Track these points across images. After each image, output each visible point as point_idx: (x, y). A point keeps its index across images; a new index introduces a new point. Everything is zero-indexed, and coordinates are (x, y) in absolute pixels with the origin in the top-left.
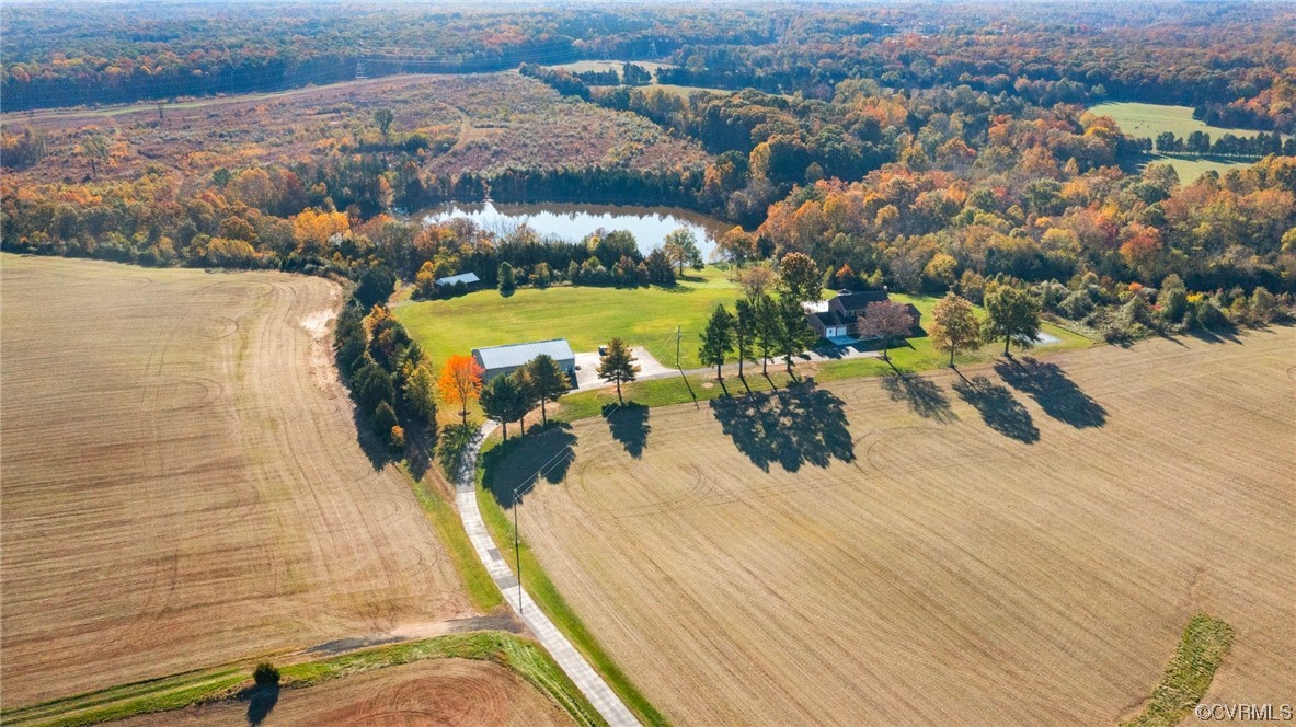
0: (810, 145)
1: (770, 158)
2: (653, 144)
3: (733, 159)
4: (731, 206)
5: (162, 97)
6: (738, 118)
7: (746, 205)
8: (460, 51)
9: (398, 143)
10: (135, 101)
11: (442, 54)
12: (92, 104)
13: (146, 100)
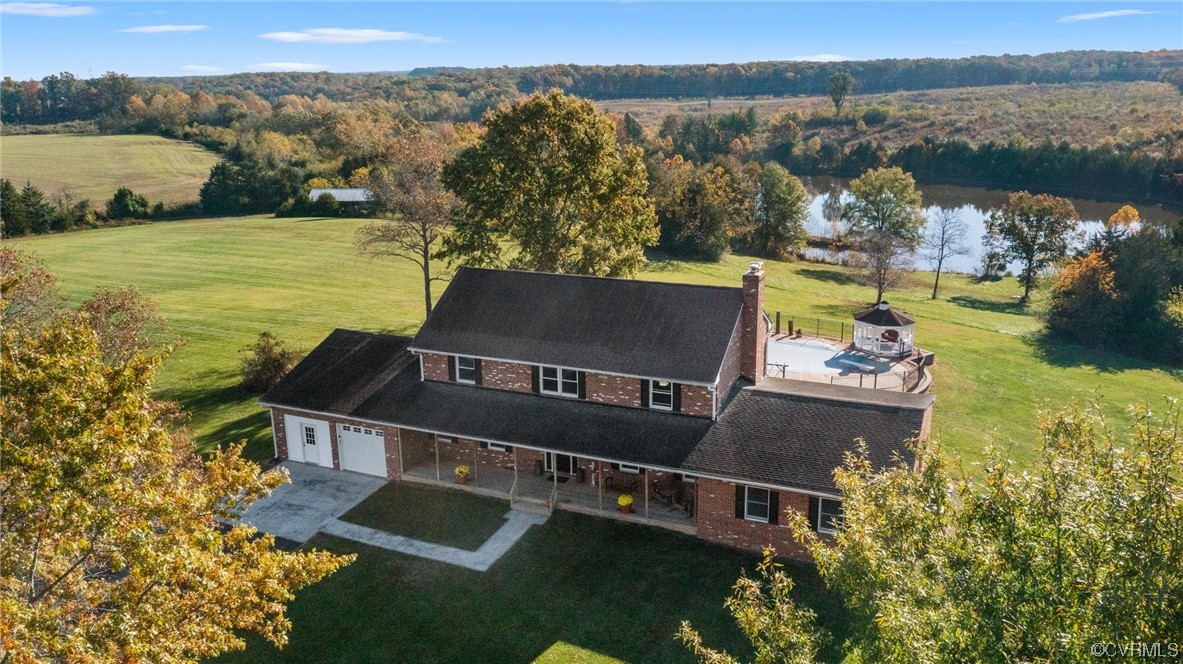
8: (1100, 63)
9: (851, 117)
10: (715, 97)
11: (1077, 66)
12: (676, 97)
13: (726, 97)
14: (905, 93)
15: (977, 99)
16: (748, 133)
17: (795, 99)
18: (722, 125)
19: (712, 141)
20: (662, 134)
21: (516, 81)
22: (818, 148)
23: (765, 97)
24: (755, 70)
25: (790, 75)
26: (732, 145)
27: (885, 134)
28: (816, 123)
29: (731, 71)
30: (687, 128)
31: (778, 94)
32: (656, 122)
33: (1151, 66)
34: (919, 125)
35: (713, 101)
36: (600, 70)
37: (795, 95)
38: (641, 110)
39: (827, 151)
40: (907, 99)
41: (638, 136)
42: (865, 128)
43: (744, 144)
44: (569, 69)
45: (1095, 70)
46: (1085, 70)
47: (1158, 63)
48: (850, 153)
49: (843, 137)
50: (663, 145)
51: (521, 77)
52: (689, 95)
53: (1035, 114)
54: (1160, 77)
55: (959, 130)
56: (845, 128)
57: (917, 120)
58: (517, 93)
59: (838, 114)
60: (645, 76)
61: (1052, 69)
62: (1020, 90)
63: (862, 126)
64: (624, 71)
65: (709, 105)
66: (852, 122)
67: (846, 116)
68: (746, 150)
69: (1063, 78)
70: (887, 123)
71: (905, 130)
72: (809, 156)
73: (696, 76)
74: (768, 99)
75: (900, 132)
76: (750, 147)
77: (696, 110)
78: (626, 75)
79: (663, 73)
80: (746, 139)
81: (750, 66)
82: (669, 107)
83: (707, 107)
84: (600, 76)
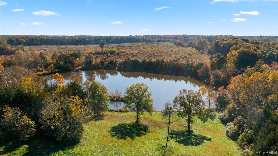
0: (259, 52)
1: (237, 58)
2: (192, 55)
3: (218, 57)
4: (212, 77)
5: (75, 45)
6: (226, 44)
7: (220, 77)
8: (157, 38)
9: (106, 52)
10: (68, 45)
11: (152, 39)
12: (57, 45)
13: (70, 45)
14: (116, 45)
15: (133, 46)
16: (79, 58)
17: (89, 46)
18: (71, 55)
19: (68, 60)
20: (52, 58)
21: (7, 40)
22: (99, 62)
23: (81, 45)
24: (78, 38)
25: (87, 39)
26: (74, 62)
27: (116, 57)
28: (97, 53)
29: (71, 38)
30: (60, 57)
31: (84, 44)
32: (51, 53)
33: (167, 39)
34: (124, 54)
35: (67, 46)
36: (34, 37)
37: (89, 44)
38: (47, 49)
39: (102, 63)
40: (117, 46)
41: (45, 59)
42: (110, 55)
43: (78, 61)
44: (24, 37)
45: (156, 40)
46: (154, 40)
47: (168, 38)
48: (108, 63)
49: (105, 58)
50: (53, 62)
51: (9, 39)
52: (60, 44)
53: (151, 51)
54: (170, 41)
55: (134, 56)
56: (105, 55)
57: (123, 53)
58: (7, 44)
59: (102, 51)
60: (47, 39)
61: (147, 39)
62: (142, 44)
63: (109, 54)
64: (41, 38)
65: (66, 47)
66: (106, 53)
67: (105, 51)
68: (79, 63)
69: (149, 41)
70: (115, 53)
71: (120, 55)
72: (97, 64)
73: (62, 39)
74: (82, 46)
75: (119, 56)
76: (80, 62)
77: (62, 49)
78: (42, 39)
79: (53, 38)
80: (78, 59)
81: (76, 37)
82: (55, 48)
83: (65, 48)
84: (34, 39)
